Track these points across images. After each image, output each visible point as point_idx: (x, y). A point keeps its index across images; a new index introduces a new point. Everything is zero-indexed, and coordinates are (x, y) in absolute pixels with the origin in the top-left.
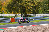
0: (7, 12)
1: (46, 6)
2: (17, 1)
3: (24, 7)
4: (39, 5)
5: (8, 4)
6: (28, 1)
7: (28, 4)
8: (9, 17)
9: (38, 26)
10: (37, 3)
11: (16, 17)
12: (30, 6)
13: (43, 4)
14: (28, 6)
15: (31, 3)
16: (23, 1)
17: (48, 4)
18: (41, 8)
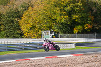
1: (12, 22)
13: (6, 18)
17: (17, 19)
18: (2, 27)
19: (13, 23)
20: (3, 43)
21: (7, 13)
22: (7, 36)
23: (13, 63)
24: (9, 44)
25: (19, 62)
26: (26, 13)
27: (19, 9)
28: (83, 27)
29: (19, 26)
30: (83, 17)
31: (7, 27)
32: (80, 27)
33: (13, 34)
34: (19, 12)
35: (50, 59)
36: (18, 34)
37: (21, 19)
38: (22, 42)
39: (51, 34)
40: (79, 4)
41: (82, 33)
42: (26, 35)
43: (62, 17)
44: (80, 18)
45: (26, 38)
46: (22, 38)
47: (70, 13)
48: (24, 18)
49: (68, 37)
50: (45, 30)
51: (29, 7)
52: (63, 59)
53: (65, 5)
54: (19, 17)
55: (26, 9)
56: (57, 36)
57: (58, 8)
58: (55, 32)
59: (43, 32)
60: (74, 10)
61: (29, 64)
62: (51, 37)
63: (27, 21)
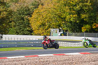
19: (24, 20)
21: (18, 10)
22: (17, 32)
23: (22, 59)
24: (18, 40)
25: (28, 58)
26: (36, 11)
27: (30, 7)
28: (91, 26)
29: (29, 24)
30: (91, 17)
31: (17, 24)
32: (88, 26)
33: (23, 31)
34: (29, 9)
35: (58, 56)
36: (28, 31)
37: (31, 16)
38: (31, 39)
39: (60, 32)
40: (88, 4)
41: (90, 32)
42: (35, 32)
43: (71, 15)
44: (89, 17)
45: (36, 35)
46: (31, 35)
47: (79, 13)
48: (34, 16)
49: (76, 36)
50: (54, 28)
51: (39, 5)
52: (70, 56)
53: (74, 4)
54: (29, 15)
55: (36, 7)
56: (65, 34)
57: (67, 7)
58: (63, 30)
59: (52, 30)
60: (83, 10)
61: (37, 61)
62: (59, 35)
63: (37, 18)
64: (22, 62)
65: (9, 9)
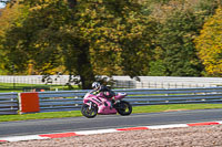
0: (6, 67)
1: (180, 40)
2: (51, 17)
3: (81, 45)
4: (151, 35)
5: (8, 26)
6: (102, 18)
7: (103, 28)
8: (14, 89)
9: (145, 132)
10: (139, 26)
11: (43, 91)
12: (108, 39)
13: (167, 32)
14: (99, 38)
15: (115, 27)
16: (80, 17)
17: (189, 35)
18: (158, 51)
19: (182, 43)
20: (159, 87)
21: (170, 21)
22: (168, 70)
23: (182, 130)
24: (171, 88)
25: (195, 129)
26: (210, 21)
27: (196, 13)
29: (194, 51)
31: (168, 52)
33: (181, 66)
34: (194, 18)
36: (192, 66)
37: (199, 34)
38: (201, 85)
42: (210, 69)
45: (211, 75)
46: (201, 76)
48: (205, 32)
51: (216, 8)
54: (195, 30)
55: (211, 11)
61: (216, 134)
63: (213, 38)
64: (183, 137)
65: (150, 18)
